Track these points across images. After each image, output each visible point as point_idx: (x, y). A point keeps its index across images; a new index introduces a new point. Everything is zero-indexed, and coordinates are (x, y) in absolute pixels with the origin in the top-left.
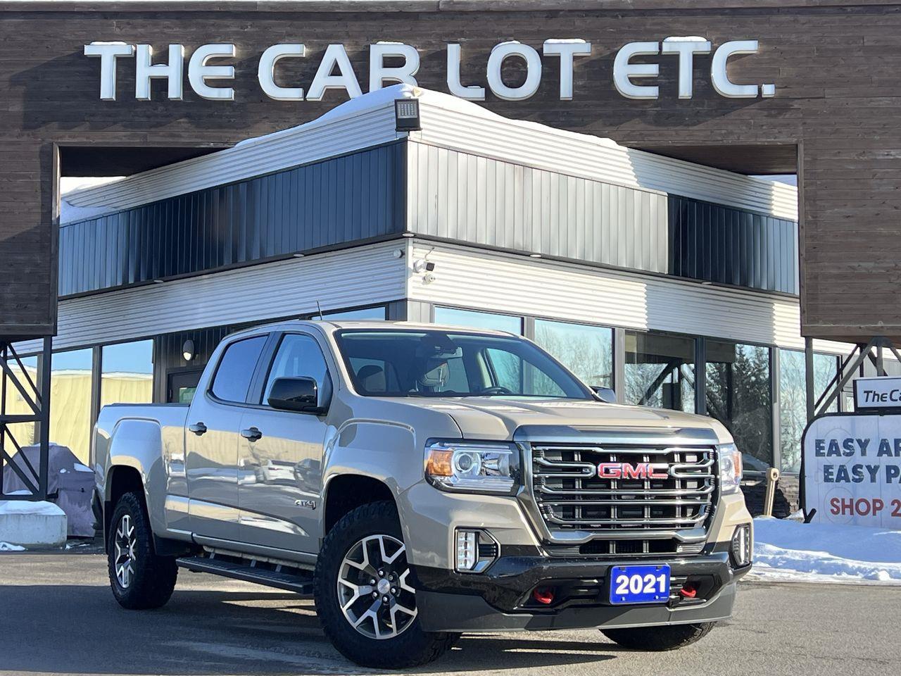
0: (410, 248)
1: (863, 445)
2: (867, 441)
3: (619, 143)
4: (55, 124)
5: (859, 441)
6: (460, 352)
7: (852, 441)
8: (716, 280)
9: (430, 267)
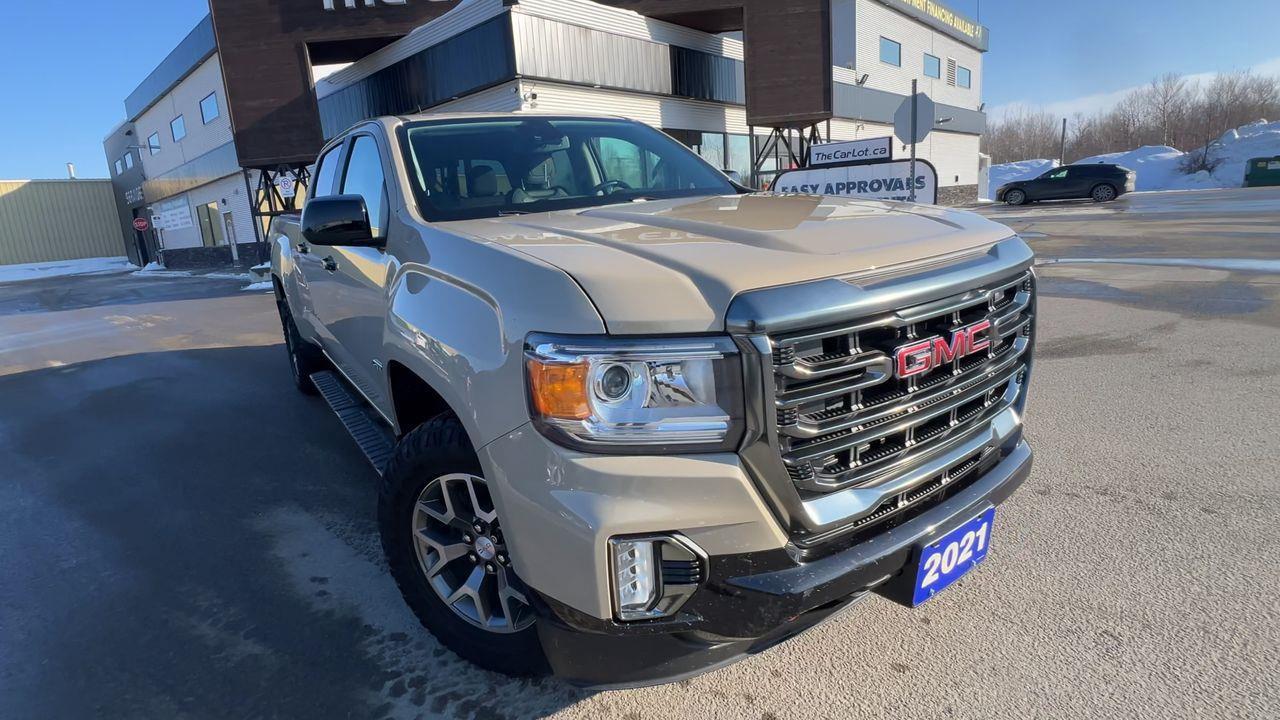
0: (521, 85)
1: (815, 188)
2: (817, 186)
3: (640, 13)
4: (301, 29)
5: (812, 186)
6: (566, 142)
7: (806, 186)
8: (697, 97)
9: (534, 96)
